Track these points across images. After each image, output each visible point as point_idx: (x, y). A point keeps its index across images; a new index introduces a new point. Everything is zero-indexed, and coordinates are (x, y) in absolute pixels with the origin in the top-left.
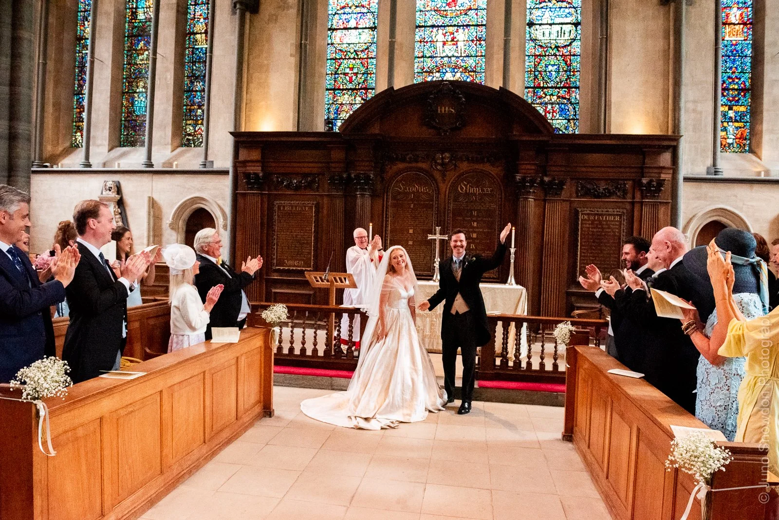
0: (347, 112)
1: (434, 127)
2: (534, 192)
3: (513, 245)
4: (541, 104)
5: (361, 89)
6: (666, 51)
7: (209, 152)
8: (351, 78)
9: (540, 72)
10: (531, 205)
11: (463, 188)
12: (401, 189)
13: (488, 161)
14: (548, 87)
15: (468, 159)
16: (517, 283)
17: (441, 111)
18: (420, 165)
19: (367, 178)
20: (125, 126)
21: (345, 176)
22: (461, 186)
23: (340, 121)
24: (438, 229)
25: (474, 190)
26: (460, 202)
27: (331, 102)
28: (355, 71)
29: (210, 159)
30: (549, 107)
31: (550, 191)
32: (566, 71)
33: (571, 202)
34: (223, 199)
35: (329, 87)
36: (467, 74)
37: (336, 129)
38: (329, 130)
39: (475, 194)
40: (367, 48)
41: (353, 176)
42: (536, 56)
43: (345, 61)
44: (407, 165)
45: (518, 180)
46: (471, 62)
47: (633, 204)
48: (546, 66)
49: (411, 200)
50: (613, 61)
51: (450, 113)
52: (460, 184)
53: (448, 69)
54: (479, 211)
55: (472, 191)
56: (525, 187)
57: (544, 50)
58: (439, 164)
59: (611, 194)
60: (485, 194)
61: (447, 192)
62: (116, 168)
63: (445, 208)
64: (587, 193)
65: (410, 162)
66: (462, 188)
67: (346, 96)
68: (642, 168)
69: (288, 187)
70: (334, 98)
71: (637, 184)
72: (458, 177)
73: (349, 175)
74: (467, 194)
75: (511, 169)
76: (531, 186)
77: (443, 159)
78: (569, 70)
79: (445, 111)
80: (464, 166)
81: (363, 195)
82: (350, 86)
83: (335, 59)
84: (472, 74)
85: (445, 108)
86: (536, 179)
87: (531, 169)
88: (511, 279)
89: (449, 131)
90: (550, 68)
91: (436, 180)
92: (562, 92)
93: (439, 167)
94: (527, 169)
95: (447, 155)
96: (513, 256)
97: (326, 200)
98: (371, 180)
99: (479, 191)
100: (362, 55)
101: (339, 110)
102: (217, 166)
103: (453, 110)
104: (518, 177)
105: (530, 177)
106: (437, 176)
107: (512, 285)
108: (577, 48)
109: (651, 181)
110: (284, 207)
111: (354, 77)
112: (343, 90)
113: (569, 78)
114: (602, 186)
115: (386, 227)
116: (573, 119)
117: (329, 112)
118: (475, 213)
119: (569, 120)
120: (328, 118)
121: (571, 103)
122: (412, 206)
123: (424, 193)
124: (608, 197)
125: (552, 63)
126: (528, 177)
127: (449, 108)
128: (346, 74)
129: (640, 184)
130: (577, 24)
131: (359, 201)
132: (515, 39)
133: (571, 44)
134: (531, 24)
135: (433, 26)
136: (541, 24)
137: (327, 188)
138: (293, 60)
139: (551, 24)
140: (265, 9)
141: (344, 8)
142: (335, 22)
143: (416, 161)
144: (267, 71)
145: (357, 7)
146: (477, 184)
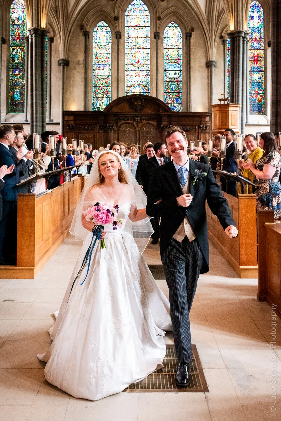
0: (101, 100)
1: (134, 109)
4: (169, 98)
5: (106, 92)
6: (208, 83)
7: (51, 116)
8: (102, 88)
9: (169, 87)
11: (144, 129)
12: (123, 129)
13: (152, 120)
14: (172, 92)
15: (146, 120)
17: (136, 104)
18: (130, 121)
19: (112, 126)
20: (11, 104)
21: (104, 125)
26: (143, 133)
27: (94, 97)
28: (103, 85)
29: (52, 119)
30: (172, 99)
32: (177, 87)
35: (94, 91)
36: (144, 87)
39: (148, 131)
40: (108, 77)
41: (107, 125)
42: (167, 82)
43: (99, 82)
44: (125, 122)
46: (145, 83)
47: (198, 133)
48: (171, 85)
50: (192, 86)
51: (139, 105)
53: (137, 86)
54: (150, 136)
55: (147, 130)
56: (164, 129)
57: (170, 80)
59: (191, 130)
60: (152, 131)
61: (139, 131)
63: (138, 136)
67: (100, 95)
68: (201, 122)
69: (84, 129)
70: (96, 95)
71: (199, 127)
72: (143, 125)
74: (145, 131)
75: (159, 123)
76: (166, 128)
77: (137, 119)
78: (179, 86)
80: (144, 122)
81: (111, 132)
82: (101, 91)
83: (96, 81)
84: (145, 87)
86: (168, 126)
89: (139, 110)
90: (172, 86)
91: (135, 127)
92: (176, 94)
93: (136, 122)
94: (165, 123)
95: (139, 118)
97: (97, 134)
98: (114, 127)
100: (106, 80)
101: (98, 100)
102: (55, 121)
104: (162, 126)
106: (135, 125)
108: (181, 79)
109: (203, 126)
110: (82, 136)
111: (103, 88)
112: (99, 92)
113: (178, 89)
114: (189, 128)
116: (180, 103)
117: (94, 100)
118: (148, 137)
119: (179, 104)
121: (180, 98)
122: (127, 135)
123: (131, 131)
124: (191, 131)
125: (173, 84)
126: (165, 125)
128: (100, 87)
129: (200, 127)
130: (181, 71)
131: (110, 134)
132: (160, 77)
133: (179, 78)
134: (165, 70)
135: (131, 70)
136: (169, 71)
137: (98, 129)
138: (83, 84)
139: (172, 71)
140: (71, 65)
141: (98, 62)
142: (95, 67)
143: (128, 120)
144: (73, 87)
145: (103, 62)
146: (149, 128)
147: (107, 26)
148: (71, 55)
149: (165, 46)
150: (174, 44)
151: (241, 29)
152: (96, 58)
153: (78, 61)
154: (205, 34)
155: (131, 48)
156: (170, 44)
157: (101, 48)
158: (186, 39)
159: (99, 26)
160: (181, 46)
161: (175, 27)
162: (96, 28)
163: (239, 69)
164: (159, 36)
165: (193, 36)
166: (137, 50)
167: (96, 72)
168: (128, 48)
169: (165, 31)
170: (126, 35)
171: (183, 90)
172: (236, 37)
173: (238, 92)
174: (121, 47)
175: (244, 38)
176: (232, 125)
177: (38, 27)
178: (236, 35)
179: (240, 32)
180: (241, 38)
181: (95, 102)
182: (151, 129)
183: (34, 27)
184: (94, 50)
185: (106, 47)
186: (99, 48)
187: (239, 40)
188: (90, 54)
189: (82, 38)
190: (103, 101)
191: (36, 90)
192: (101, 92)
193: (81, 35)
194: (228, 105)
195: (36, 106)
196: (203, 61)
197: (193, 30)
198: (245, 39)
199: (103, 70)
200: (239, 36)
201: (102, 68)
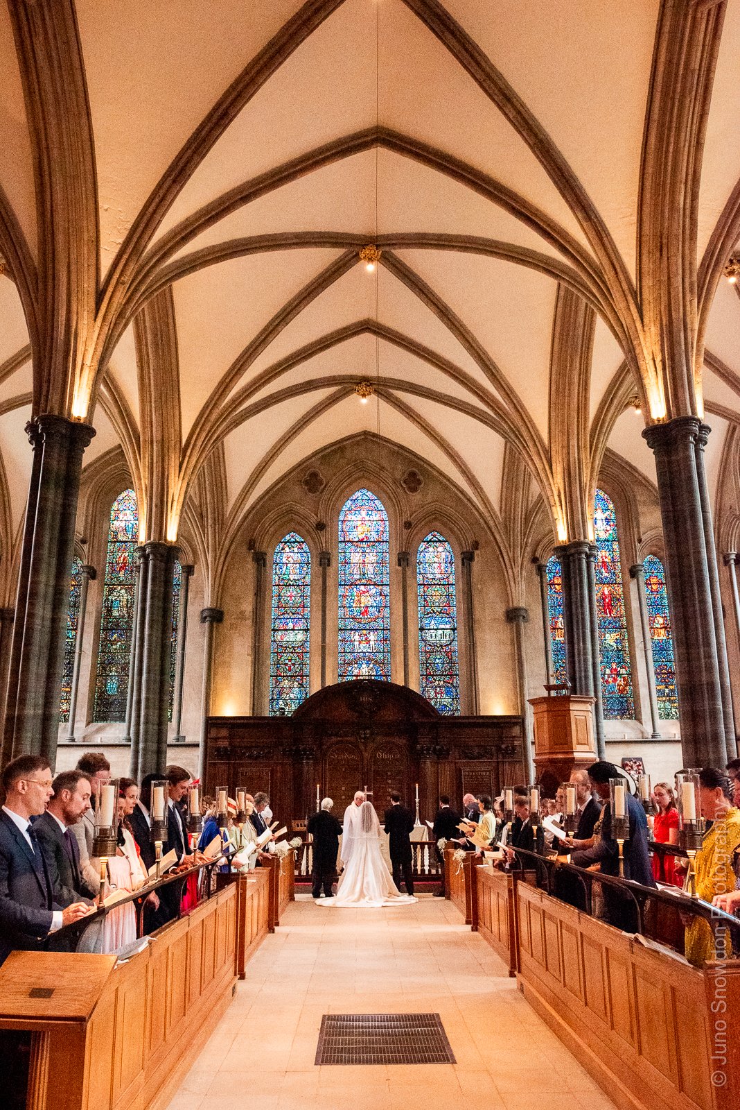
0: (287, 694)
1: (358, 711)
2: (430, 757)
3: (418, 797)
4: (432, 687)
5: (298, 676)
6: (513, 654)
7: (182, 728)
8: (290, 667)
9: (430, 664)
10: (428, 767)
11: (380, 755)
12: (335, 757)
13: (397, 735)
14: (437, 675)
15: (383, 735)
16: (422, 824)
17: (362, 700)
18: (349, 738)
19: (311, 750)
20: (98, 704)
21: (294, 748)
23: (282, 701)
24: (366, 787)
25: (388, 756)
26: (378, 765)
27: (274, 686)
28: (293, 662)
29: (182, 734)
30: (438, 689)
31: (441, 755)
32: (448, 663)
33: (456, 763)
34: (193, 766)
35: (273, 674)
36: (378, 666)
39: (388, 759)
40: (302, 645)
41: (300, 748)
42: (427, 652)
43: (285, 655)
44: (339, 739)
45: (418, 749)
46: (380, 656)
47: (498, 762)
48: (435, 659)
49: (343, 765)
50: (479, 661)
51: (369, 703)
52: (378, 752)
53: (363, 661)
54: (392, 772)
55: (386, 757)
56: (422, 753)
57: (433, 648)
58: (362, 738)
59: (480, 756)
60: (396, 759)
61: (369, 758)
62: (99, 743)
63: (368, 771)
64: (466, 757)
65: (340, 737)
66: (379, 755)
67: (286, 681)
68: (501, 738)
69: (249, 757)
70: (277, 683)
71: (499, 749)
72: (377, 747)
73: (297, 748)
74: (384, 760)
75: (413, 741)
76: (428, 753)
77: (365, 734)
78: (451, 662)
80: (379, 738)
81: (308, 763)
82: (289, 674)
83: (277, 653)
84: (381, 665)
86: (431, 748)
87: (427, 741)
89: (369, 714)
90: (437, 660)
91: (361, 750)
92: (447, 679)
93: (362, 740)
94: (424, 742)
95: (368, 731)
96: (417, 804)
97: (279, 767)
98: (314, 751)
99: (392, 757)
100: (298, 650)
101: (281, 692)
102: (189, 740)
103: (371, 700)
104: (419, 747)
105: (427, 746)
106: (362, 747)
107: (420, 825)
108: (455, 646)
109: (508, 747)
110: (246, 773)
111: (292, 667)
112: (284, 676)
113: (451, 668)
114: (476, 751)
115: (325, 786)
116: (456, 698)
117: (273, 694)
119: (453, 699)
120: (272, 698)
121: (454, 686)
122: (344, 770)
123: (352, 760)
124: (481, 758)
125: (438, 657)
126: (425, 746)
127: (368, 698)
128: (286, 664)
129: (501, 749)
130: (454, 630)
131: (305, 768)
132: (411, 642)
133: (450, 644)
134: (422, 629)
135: (351, 630)
136: (429, 629)
137: (280, 757)
138: (250, 659)
139: (436, 629)
140: (228, 620)
141: (284, 614)
142: (278, 625)
143: (346, 736)
144: (230, 666)
145: (293, 614)
146: (390, 751)
147: (303, 542)
148: (227, 599)
149: (420, 578)
150: (439, 576)
151: (582, 538)
152: (278, 607)
153: (242, 613)
154: (501, 553)
155: (351, 585)
156: (430, 576)
157: (290, 585)
158: (463, 564)
159: (286, 543)
160: (452, 580)
161: (440, 541)
162: (281, 545)
163: (583, 619)
164: (407, 560)
165: (476, 558)
166: (362, 588)
167: (280, 633)
168: (345, 585)
169: (420, 549)
170: (341, 558)
171: (460, 669)
172: (572, 555)
173: (586, 671)
174: (330, 582)
175: (588, 556)
176: (578, 744)
177: (160, 539)
178: (573, 551)
179: (579, 544)
180: (584, 556)
181: (275, 697)
182: (394, 756)
183: (152, 539)
184: (275, 590)
185: (299, 583)
186: (286, 586)
187: (580, 560)
188: (268, 598)
189: (250, 566)
190: (292, 696)
191: (149, 672)
192: (288, 676)
193: (250, 560)
194: (567, 700)
195: (147, 707)
196: (500, 610)
197: (476, 545)
198: (592, 559)
199: (292, 630)
200: (580, 553)
201: (290, 626)
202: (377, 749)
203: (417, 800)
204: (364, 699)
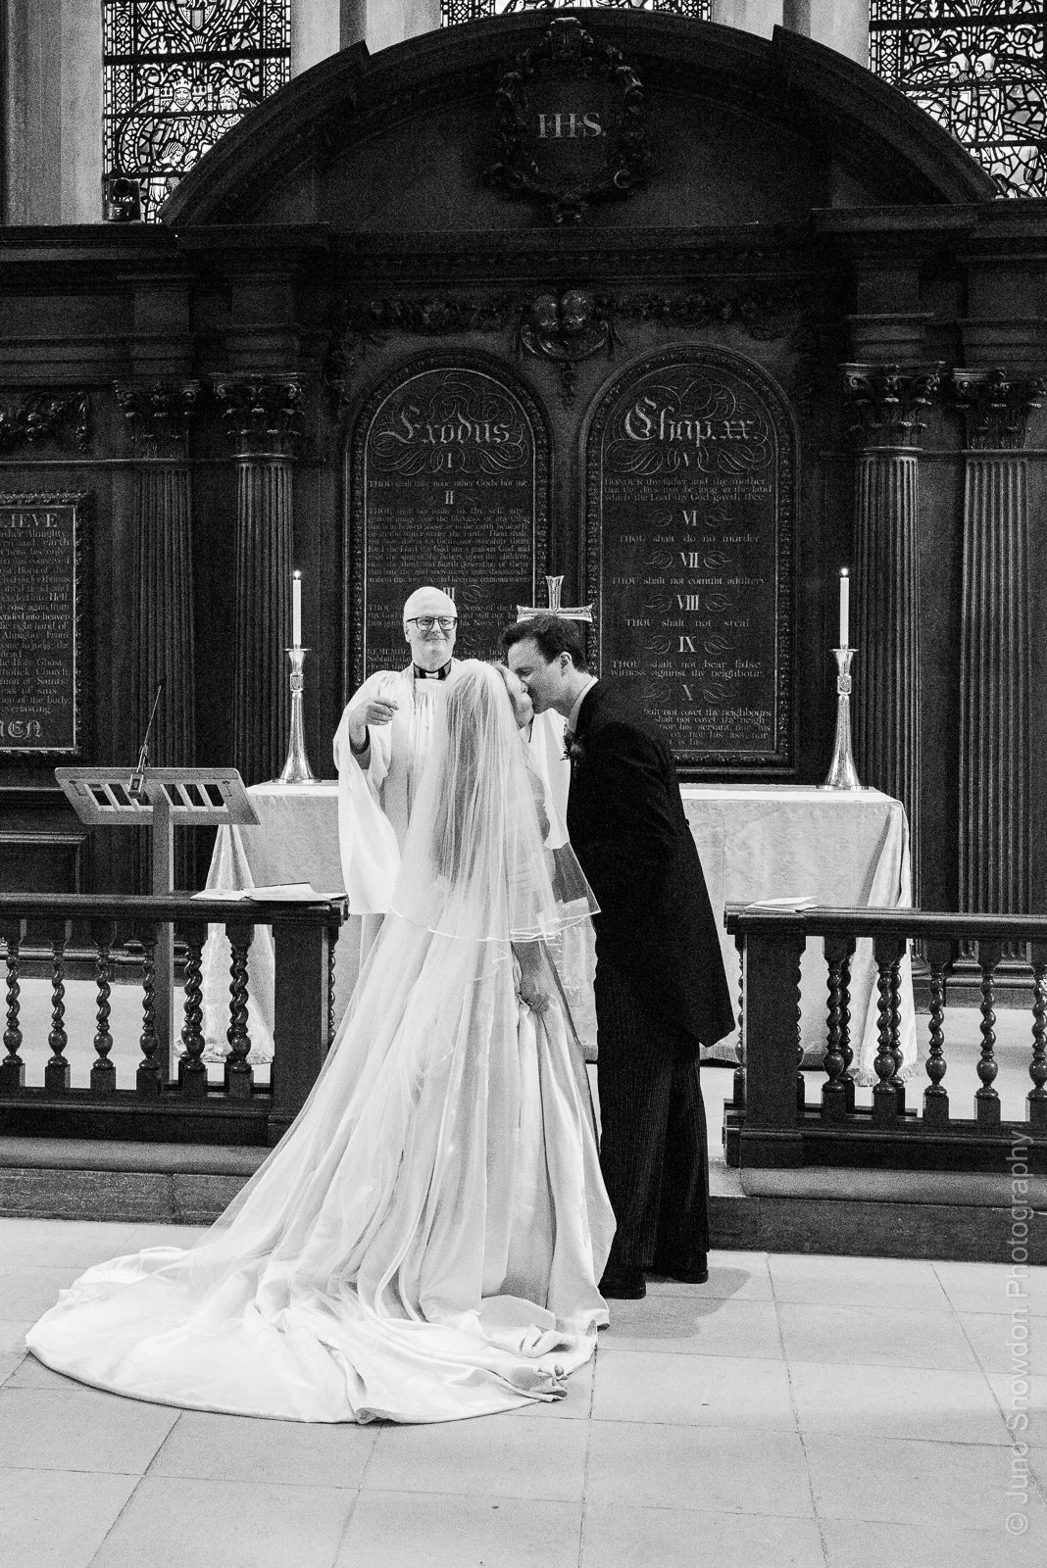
0: (187, 146)
1: (525, 195)
2: (917, 429)
3: (844, 639)
4: (934, 85)
5: (240, 53)
10: (909, 477)
11: (642, 423)
12: (404, 432)
13: (737, 316)
15: (658, 315)
16: (865, 780)
17: (551, 131)
18: (476, 339)
19: (277, 398)
21: (189, 391)
22: (635, 417)
23: (162, 180)
24: (555, 583)
25: (684, 428)
26: (631, 476)
27: (123, 108)
30: (966, 96)
31: (980, 421)
35: (113, 51)
37: (149, 215)
38: (122, 217)
39: (685, 445)
41: (220, 389)
44: (425, 341)
45: (854, 385)
49: (444, 475)
51: (586, 140)
52: (630, 407)
54: (707, 509)
55: (677, 432)
56: (880, 410)
58: (547, 335)
60: (728, 445)
61: (583, 444)
63: (576, 503)
65: (432, 332)
66: (638, 425)
67: (183, 84)
70: (136, 91)
72: (623, 383)
73: (207, 389)
74: (660, 447)
75: (824, 345)
76: (908, 407)
77: (561, 313)
79: (565, 128)
80: (644, 339)
81: (260, 463)
82: (195, 44)
85: (565, 119)
86: (924, 380)
87: (904, 342)
88: (843, 766)
89: (584, 205)
91: (536, 397)
93: (548, 347)
94: (888, 340)
95: (580, 297)
96: (844, 679)
97: (120, 488)
98: (288, 403)
99: (704, 431)
101: (158, 138)
103: (594, 126)
104: (856, 374)
105: (903, 370)
106: (544, 378)
107: (847, 787)
112: (169, 59)
115: (354, 581)
117: (118, 149)
118: (691, 517)
120: (116, 172)
122: (450, 498)
123: (493, 448)
126: (892, 370)
127: (579, 118)
131: (247, 488)
137: (120, 438)
143: (459, 325)
146: (697, 405)
182: (719, 429)
202: (629, 390)
203: (844, 656)
204: (558, 125)
